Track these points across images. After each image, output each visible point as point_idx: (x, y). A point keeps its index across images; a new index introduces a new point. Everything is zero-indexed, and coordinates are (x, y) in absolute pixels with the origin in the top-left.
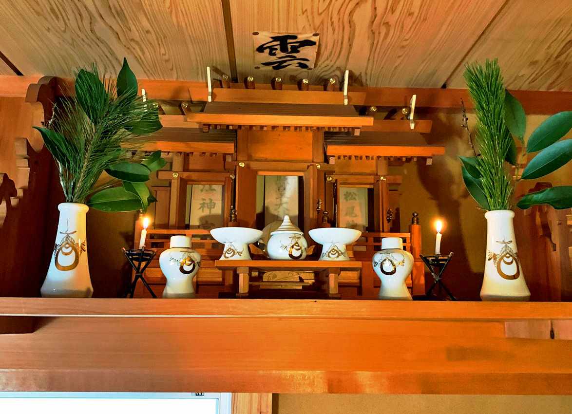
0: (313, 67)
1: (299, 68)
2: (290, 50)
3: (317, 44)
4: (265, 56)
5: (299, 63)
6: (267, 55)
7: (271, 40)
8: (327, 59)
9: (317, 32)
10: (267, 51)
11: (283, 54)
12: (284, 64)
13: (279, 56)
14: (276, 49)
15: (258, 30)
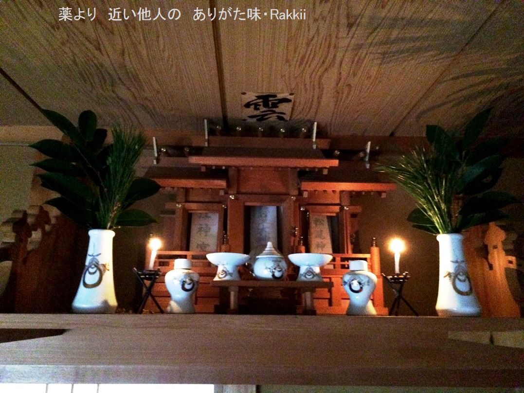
0: (288, 119)
1: (278, 120)
2: (270, 106)
3: (293, 101)
4: (251, 111)
5: (277, 116)
6: (253, 109)
7: (256, 98)
8: (300, 113)
9: (293, 92)
10: (253, 107)
11: (265, 109)
12: (266, 117)
13: (261, 110)
14: (260, 105)
15: (245, 90)
